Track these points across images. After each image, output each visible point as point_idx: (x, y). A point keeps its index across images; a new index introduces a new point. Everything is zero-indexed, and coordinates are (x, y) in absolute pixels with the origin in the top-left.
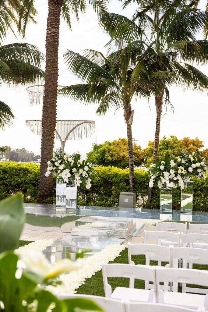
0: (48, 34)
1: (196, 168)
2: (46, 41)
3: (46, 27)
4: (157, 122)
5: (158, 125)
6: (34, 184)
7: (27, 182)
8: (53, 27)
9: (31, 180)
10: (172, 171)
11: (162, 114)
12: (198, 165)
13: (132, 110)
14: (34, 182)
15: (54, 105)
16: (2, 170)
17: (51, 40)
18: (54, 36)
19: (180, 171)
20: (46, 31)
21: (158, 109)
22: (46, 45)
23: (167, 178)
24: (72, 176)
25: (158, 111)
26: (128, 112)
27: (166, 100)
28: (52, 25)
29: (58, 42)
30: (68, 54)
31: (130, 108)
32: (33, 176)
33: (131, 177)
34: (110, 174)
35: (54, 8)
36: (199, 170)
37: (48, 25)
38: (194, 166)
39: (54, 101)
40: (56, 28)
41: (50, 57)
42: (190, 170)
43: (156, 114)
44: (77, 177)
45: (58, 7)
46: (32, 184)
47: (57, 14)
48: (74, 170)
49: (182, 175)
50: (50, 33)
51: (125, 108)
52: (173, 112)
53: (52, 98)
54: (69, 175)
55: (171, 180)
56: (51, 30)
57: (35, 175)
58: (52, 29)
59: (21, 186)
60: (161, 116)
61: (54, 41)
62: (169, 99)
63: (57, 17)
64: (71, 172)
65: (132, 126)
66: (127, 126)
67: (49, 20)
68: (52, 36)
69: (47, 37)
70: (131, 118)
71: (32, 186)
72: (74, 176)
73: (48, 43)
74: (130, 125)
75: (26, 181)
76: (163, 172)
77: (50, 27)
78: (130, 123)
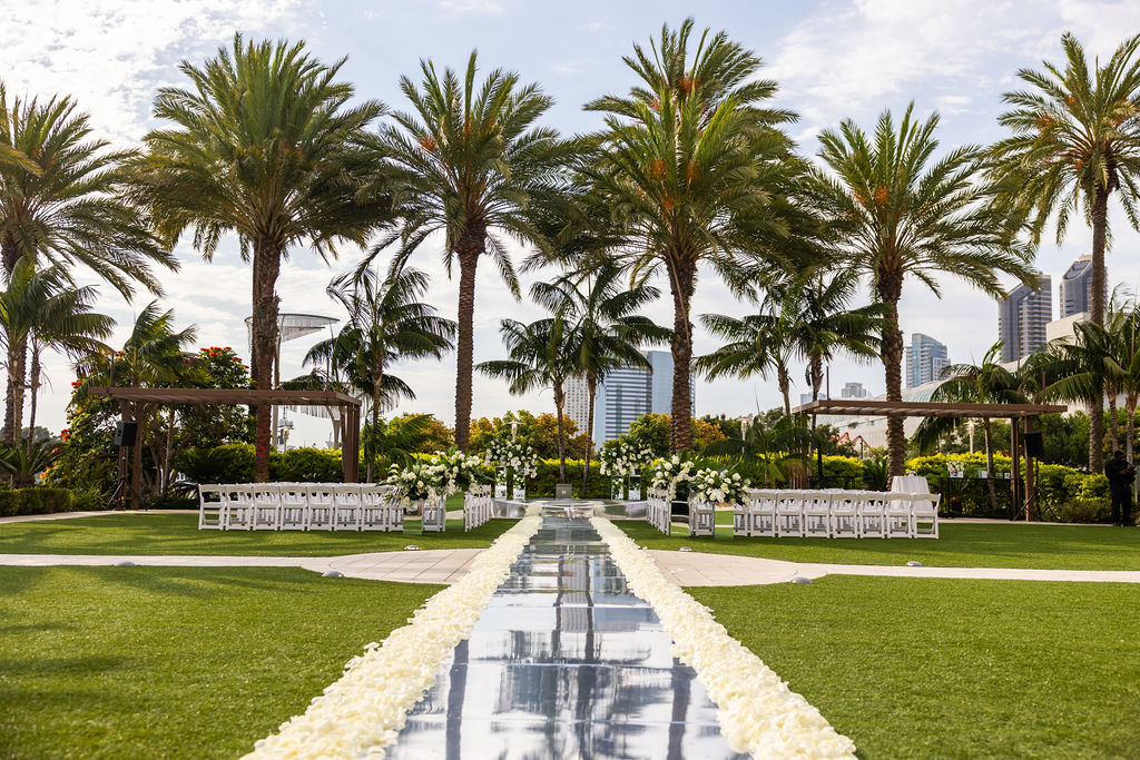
0: (462, 301)
1: (645, 455)
2: (458, 311)
8: (469, 294)
10: (625, 458)
12: (646, 451)
17: (466, 308)
19: (631, 458)
21: (591, 391)
22: (459, 317)
25: (592, 394)
26: (559, 395)
27: (599, 382)
31: (561, 391)
33: (562, 468)
36: (647, 457)
38: (642, 453)
41: (465, 328)
42: (639, 456)
44: (527, 464)
49: (632, 461)
50: (465, 300)
51: (555, 389)
54: (519, 463)
55: (624, 466)
56: (466, 297)
58: (468, 296)
62: (602, 379)
67: (463, 285)
70: (563, 401)
73: (463, 312)
74: (561, 409)
76: (615, 458)
77: (464, 294)
78: (561, 407)
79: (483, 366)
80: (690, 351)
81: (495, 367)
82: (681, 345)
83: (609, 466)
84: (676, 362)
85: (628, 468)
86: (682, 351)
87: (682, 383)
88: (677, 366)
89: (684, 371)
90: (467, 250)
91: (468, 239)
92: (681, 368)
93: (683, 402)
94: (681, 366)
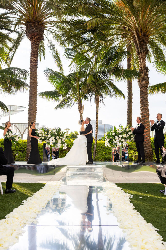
0: (31, 61)
2: (30, 65)
3: (30, 57)
4: (97, 112)
5: (98, 114)
6: (22, 150)
7: (17, 150)
8: (35, 58)
9: (20, 149)
10: (120, 136)
11: (99, 107)
13: (83, 105)
14: (22, 149)
15: (35, 102)
16: (1, 143)
17: (33, 64)
18: (35, 62)
20: (30, 60)
21: (97, 104)
22: (30, 68)
23: (118, 140)
24: (56, 141)
25: (97, 106)
26: (81, 106)
27: (101, 100)
28: (34, 56)
29: (37, 66)
30: (47, 70)
31: (82, 104)
32: (21, 146)
34: (69, 143)
35: (35, 47)
37: (31, 56)
39: (35, 100)
40: (36, 58)
41: (33, 74)
42: (128, 135)
43: (96, 108)
45: (37, 46)
46: (21, 151)
47: (36, 50)
48: (57, 137)
50: (33, 61)
51: (79, 104)
52: (104, 107)
53: (34, 98)
54: (54, 141)
55: (120, 141)
56: (33, 59)
57: (22, 145)
58: (34, 59)
59: (13, 152)
60: (99, 109)
61: (35, 65)
62: (102, 99)
63: (36, 52)
64: (55, 139)
65: (83, 114)
66: (80, 114)
67: (32, 53)
68: (34, 62)
69: (31, 63)
70: (82, 110)
71: (21, 152)
72: (58, 141)
73: (32, 66)
74: (82, 114)
75: (17, 149)
76: (114, 137)
77: (32, 57)
78: (82, 113)
79: (43, 94)
80: (147, 83)
81: (49, 94)
82: (143, 79)
83: (110, 142)
84: (141, 88)
85: (122, 142)
86: (144, 82)
87: (145, 98)
88: (142, 90)
89: (145, 92)
90: (33, 36)
91: (33, 30)
92: (144, 91)
93: (145, 109)
94: (144, 90)
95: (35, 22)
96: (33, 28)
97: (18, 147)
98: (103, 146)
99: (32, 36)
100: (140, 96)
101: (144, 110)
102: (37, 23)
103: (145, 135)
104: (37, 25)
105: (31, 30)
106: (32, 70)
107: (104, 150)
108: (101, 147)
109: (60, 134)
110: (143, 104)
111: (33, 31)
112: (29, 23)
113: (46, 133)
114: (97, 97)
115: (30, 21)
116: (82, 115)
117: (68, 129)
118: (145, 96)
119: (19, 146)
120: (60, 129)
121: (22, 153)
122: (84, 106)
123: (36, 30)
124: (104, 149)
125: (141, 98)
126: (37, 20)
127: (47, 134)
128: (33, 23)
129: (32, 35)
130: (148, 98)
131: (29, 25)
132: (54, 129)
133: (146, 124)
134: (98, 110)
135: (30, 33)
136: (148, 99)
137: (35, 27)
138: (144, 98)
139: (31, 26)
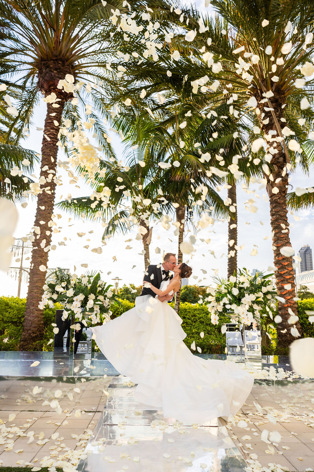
2: (43, 143)
6: (16, 322)
7: (6, 321)
9: (12, 318)
14: (16, 320)
17: (49, 142)
18: (52, 136)
22: (42, 148)
27: (187, 219)
28: (52, 126)
37: (46, 126)
39: (49, 213)
40: (56, 129)
41: (47, 162)
43: (178, 234)
46: (13, 323)
47: (58, 115)
48: (92, 297)
50: (48, 135)
56: (49, 131)
57: (17, 310)
58: (52, 130)
61: (53, 144)
65: (150, 246)
66: (145, 246)
67: (47, 120)
69: (44, 139)
70: (149, 236)
71: (13, 326)
73: (46, 145)
74: (148, 245)
75: (5, 319)
77: (48, 128)
78: (147, 243)
82: (278, 176)
84: (272, 195)
87: (281, 216)
88: (275, 200)
89: (283, 203)
90: (52, 87)
91: (53, 74)
92: (279, 200)
93: (283, 237)
94: (279, 198)
95: (57, 60)
96: (52, 70)
97: (7, 314)
98: (192, 316)
99: (49, 88)
100: (271, 211)
101: (281, 241)
102: (60, 62)
103: (285, 294)
104: (60, 65)
105: (47, 75)
106: (46, 153)
107: (194, 324)
108: (189, 319)
109: (99, 289)
110: (278, 229)
111: (52, 76)
112: (45, 61)
113: (64, 284)
114: (180, 212)
115: (47, 58)
116: (148, 248)
117: (117, 278)
118: (282, 211)
119: (10, 313)
120: (98, 277)
121: (15, 327)
122: (153, 229)
123: (59, 75)
124: (195, 322)
125: (272, 215)
126: (61, 56)
127: (67, 288)
128: (52, 61)
129: (49, 85)
130: (288, 215)
131: (44, 64)
132: (85, 277)
133: (286, 271)
134: (182, 239)
135: (46, 80)
136: (287, 218)
137: (56, 69)
138: (279, 215)
139: (47, 67)
